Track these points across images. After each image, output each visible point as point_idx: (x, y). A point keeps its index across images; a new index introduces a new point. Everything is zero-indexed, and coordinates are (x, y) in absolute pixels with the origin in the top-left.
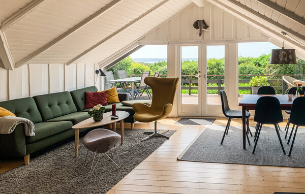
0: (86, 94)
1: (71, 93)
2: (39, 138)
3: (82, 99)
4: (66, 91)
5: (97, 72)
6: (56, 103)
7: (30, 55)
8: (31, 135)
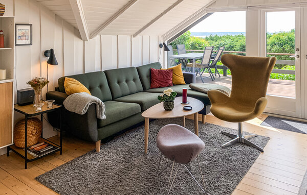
0: (151, 71)
1: (138, 69)
2: (110, 121)
3: (147, 77)
4: (132, 66)
5: (161, 46)
6: (125, 80)
7: (102, 24)
8: (102, 118)
